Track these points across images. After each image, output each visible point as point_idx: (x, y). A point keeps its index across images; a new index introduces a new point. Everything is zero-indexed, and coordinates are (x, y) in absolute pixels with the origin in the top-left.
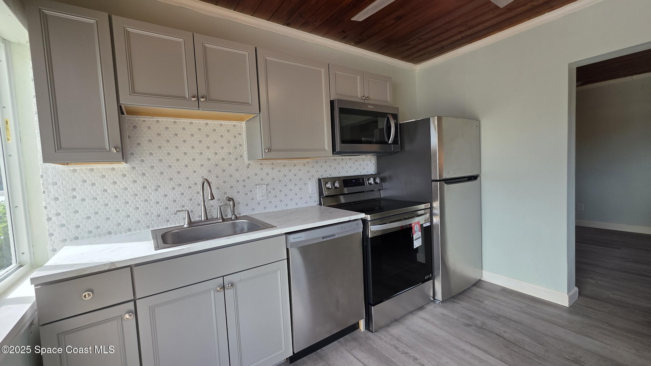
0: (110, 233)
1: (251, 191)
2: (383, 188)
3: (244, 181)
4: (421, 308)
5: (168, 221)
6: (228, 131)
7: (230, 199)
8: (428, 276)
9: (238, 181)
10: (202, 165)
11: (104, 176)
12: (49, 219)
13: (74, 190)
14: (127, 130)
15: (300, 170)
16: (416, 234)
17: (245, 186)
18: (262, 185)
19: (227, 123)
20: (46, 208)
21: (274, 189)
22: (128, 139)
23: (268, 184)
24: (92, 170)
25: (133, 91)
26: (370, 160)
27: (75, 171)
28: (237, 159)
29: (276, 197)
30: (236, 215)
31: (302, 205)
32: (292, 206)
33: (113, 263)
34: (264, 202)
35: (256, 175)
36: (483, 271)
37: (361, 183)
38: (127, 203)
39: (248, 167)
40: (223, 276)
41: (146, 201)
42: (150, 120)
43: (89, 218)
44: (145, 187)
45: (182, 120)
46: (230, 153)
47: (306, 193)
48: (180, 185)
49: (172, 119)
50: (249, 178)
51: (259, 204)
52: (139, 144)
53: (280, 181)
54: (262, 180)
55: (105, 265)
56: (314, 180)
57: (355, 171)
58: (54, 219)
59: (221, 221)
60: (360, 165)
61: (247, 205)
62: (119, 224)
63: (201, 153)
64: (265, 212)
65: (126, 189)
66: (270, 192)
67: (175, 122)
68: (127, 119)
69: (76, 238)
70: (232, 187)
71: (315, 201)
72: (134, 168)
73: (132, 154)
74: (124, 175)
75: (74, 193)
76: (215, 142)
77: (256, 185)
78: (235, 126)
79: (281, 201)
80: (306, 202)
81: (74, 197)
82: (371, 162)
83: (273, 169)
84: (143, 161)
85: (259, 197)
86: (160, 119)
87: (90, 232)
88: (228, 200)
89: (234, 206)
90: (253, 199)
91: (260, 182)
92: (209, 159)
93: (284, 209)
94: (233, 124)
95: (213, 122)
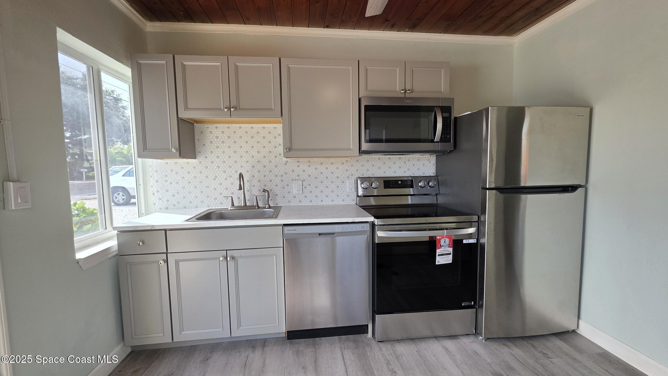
0: (185, 207)
1: (288, 185)
2: (440, 193)
3: (282, 176)
4: (453, 337)
5: (222, 203)
6: (270, 133)
7: (265, 191)
8: (467, 303)
9: (276, 176)
10: (247, 162)
11: (182, 168)
12: (154, 194)
13: (166, 176)
14: (197, 135)
15: (338, 168)
16: (441, 249)
17: (282, 181)
18: (298, 181)
19: (268, 126)
20: (152, 186)
21: (310, 185)
22: (197, 141)
23: (304, 180)
24: (176, 163)
25: (186, 108)
26: (429, 160)
27: (167, 163)
28: (276, 157)
29: (311, 192)
30: (269, 205)
31: (338, 202)
32: (327, 202)
33: (153, 226)
34: (299, 196)
35: (293, 171)
36: (581, 322)
37: (408, 185)
38: (196, 187)
39: (286, 164)
40: (227, 250)
41: (208, 187)
42: (212, 127)
43: (174, 195)
44: (207, 177)
45: (234, 125)
46: (270, 152)
47: (343, 192)
48: (231, 177)
49: (226, 125)
50: (286, 173)
51: (295, 197)
52: (204, 145)
53: (316, 178)
54: (299, 176)
55: (148, 226)
56: (353, 179)
57: (405, 172)
58: (156, 194)
59: (257, 208)
60: (414, 165)
61: (284, 197)
62: (191, 202)
63: (247, 152)
64: (300, 205)
65: (196, 177)
66: (306, 187)
67: (229, 127)
68: (197, 127)
69: (167, 208)
70: (271, 181)
71: (354, 200)
72: (200, 162)
73: (200, 152)
74: (195, 167)
75: (167, 179)
76: (258, 142)
77: (293, 180)
78: (275, 128)
79: (317, 196)
80: (343, 200)
81: (166, 181)
82: (430, 162)
83: (309, 166)
84: (206, 157)
85: (295, 191)
86: (218, 125)
87: (175, 205)
88: (263, 191)
89: (269, 197)
90: (289, 192)
91: (297, 178)
92: (253, 157)
93: (319, 204)
94: (274, 126)
95: (257, 126)
